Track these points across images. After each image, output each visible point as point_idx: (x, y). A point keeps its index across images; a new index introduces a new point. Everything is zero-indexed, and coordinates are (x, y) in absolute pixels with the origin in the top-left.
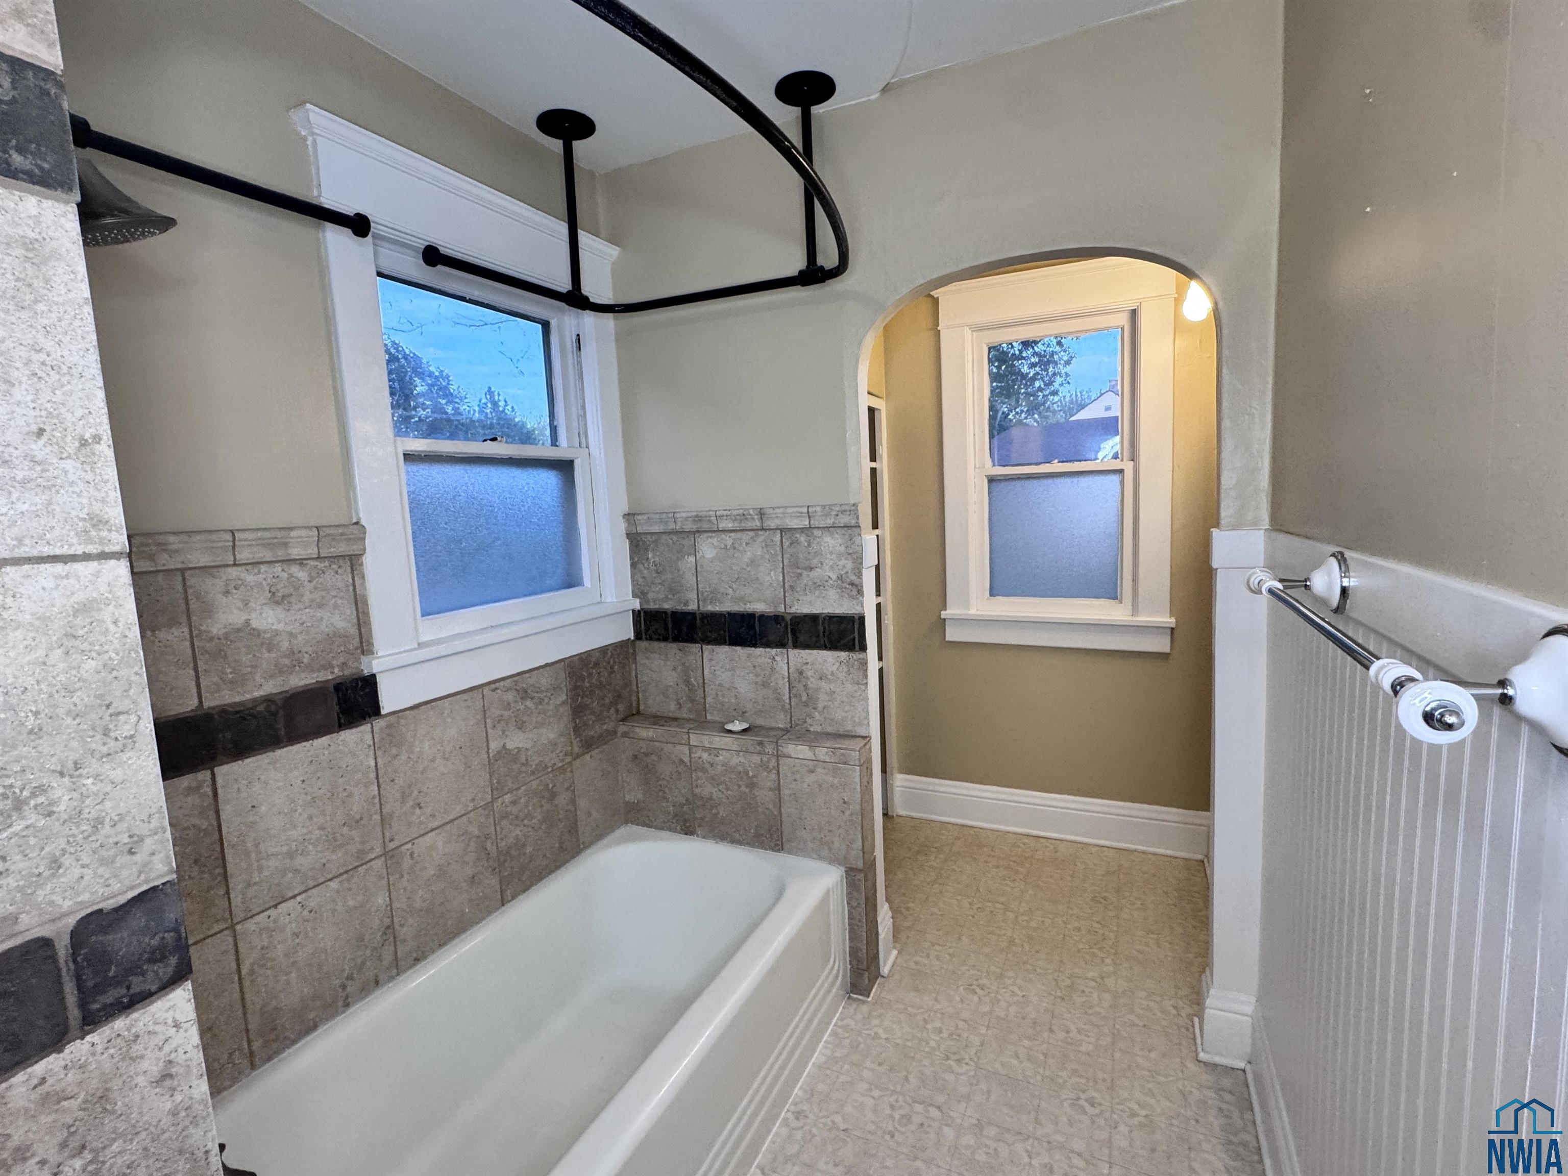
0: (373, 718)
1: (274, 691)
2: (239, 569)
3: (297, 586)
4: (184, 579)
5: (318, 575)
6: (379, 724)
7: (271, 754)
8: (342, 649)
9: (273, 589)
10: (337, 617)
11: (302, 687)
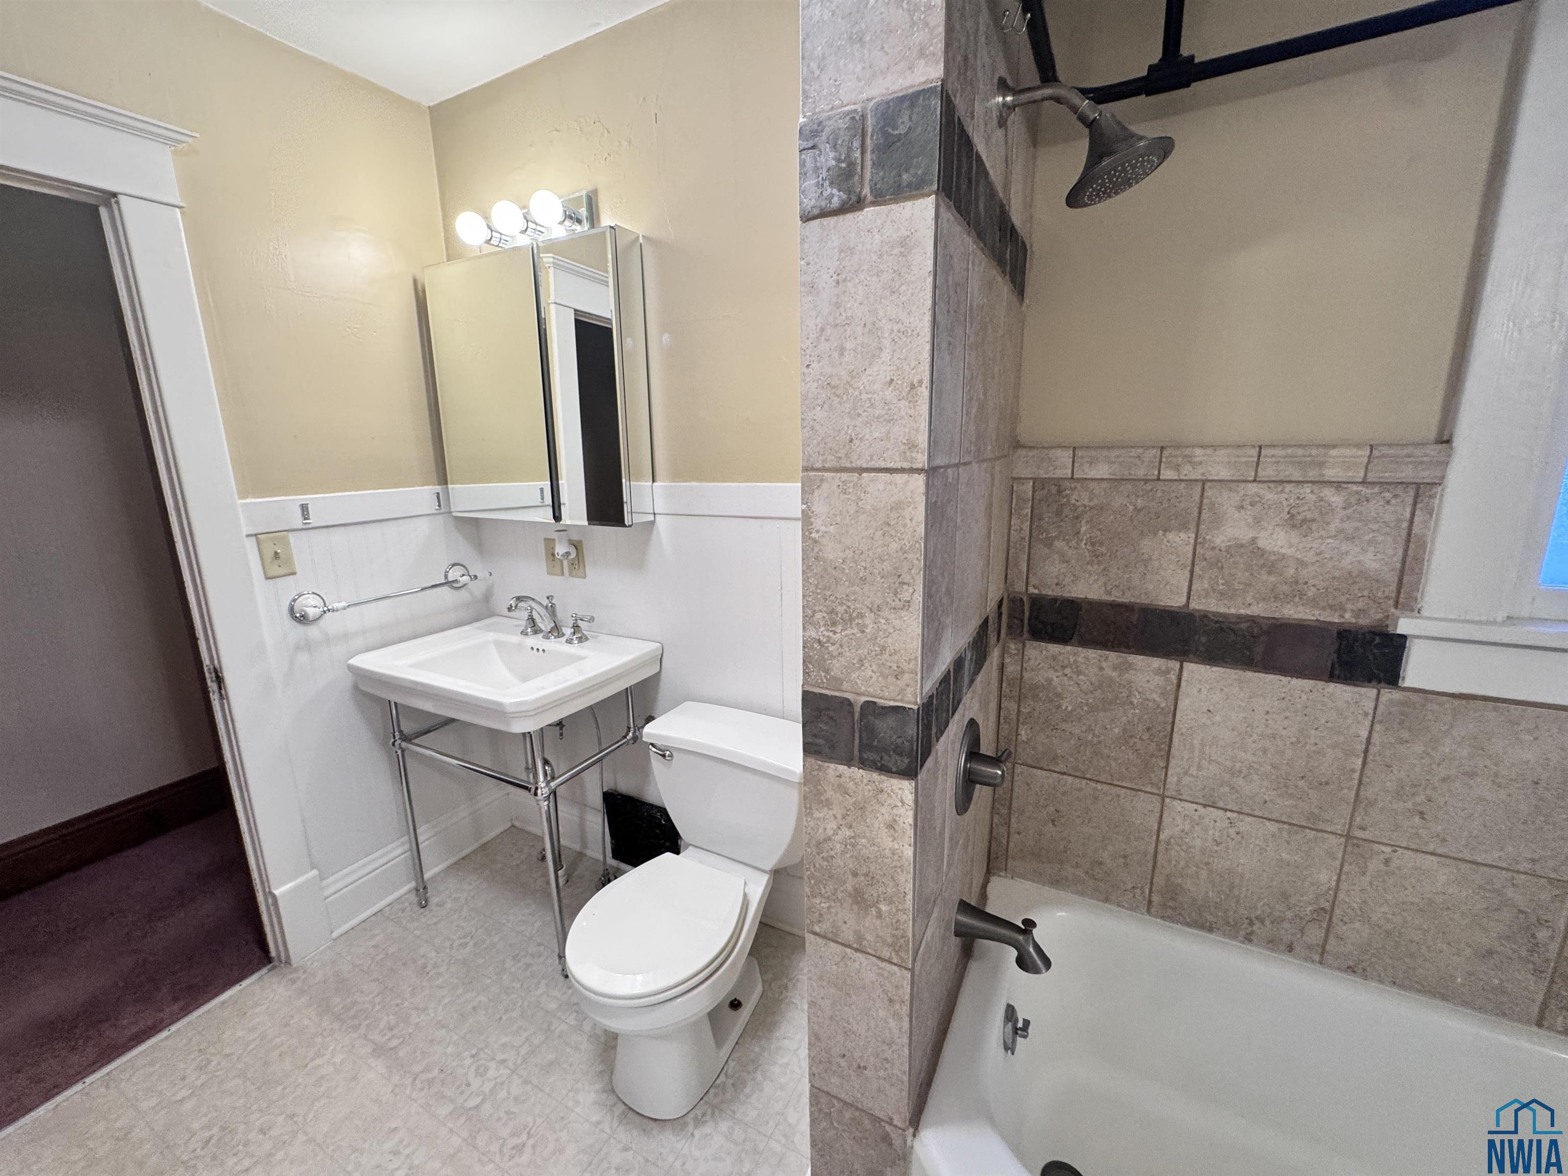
0: (1382, 685)
1: (1262, 615)
2: (1261, 485)
3: (1325, 510)
4: (1203, 489)
5: (1359, 502)
6: (1388, 695)
7: (1240, 672)
8: (1366, 593)
9: (1293, 511)
10: (1370, 555)
11: (1294, 619)
